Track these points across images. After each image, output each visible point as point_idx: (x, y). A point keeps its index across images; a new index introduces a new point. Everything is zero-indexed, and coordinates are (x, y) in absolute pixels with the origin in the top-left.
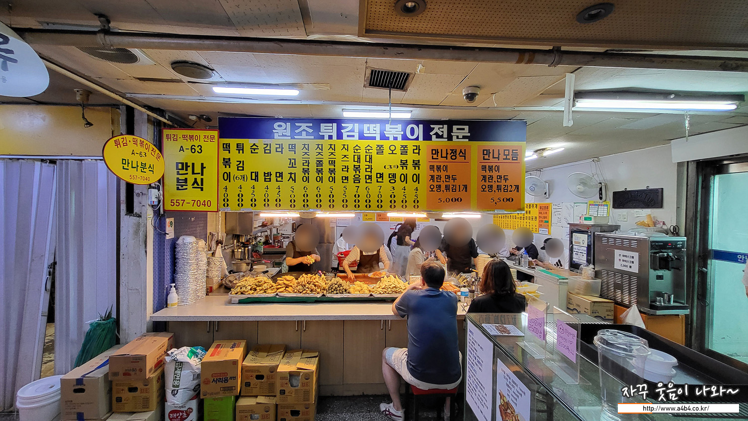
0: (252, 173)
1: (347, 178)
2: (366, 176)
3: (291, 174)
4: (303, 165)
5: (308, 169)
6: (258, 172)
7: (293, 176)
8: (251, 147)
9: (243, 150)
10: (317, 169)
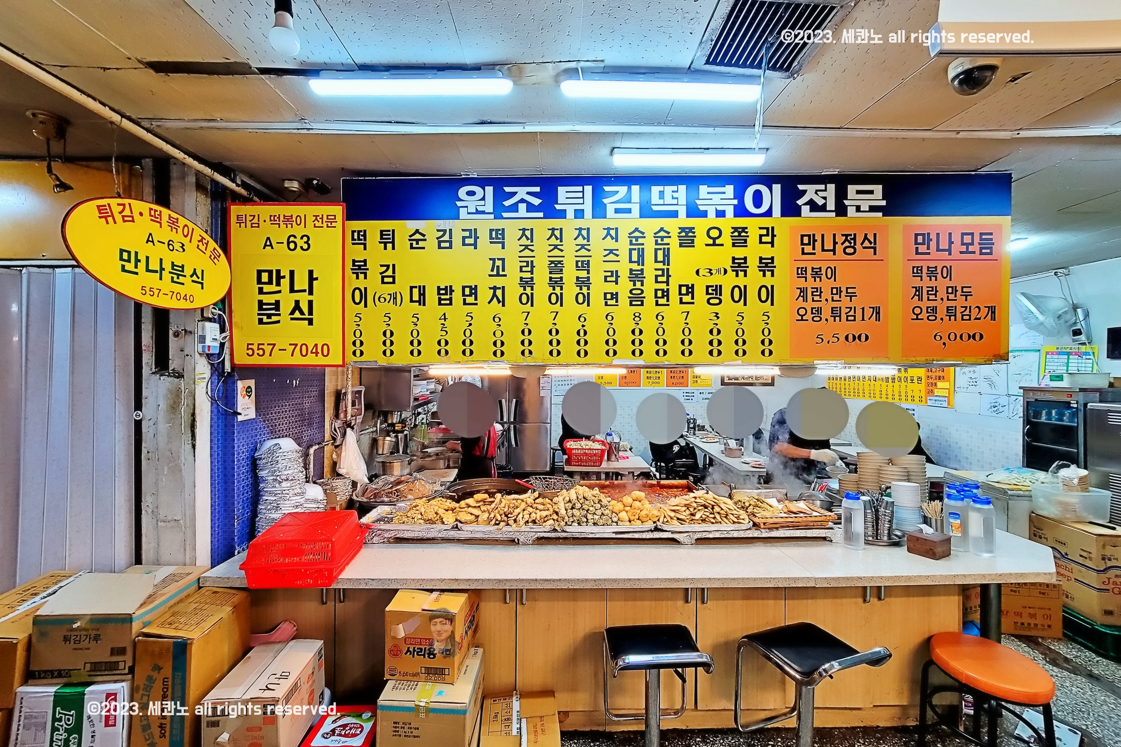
0: (412, 288)
1: (615, 296)
2: (656, 291)
3: (495, 288)
4: (521, 271)
5: (532, 278)
6: (424, 287)
7: (499, 293)
8: (410, 236)
9: (393, 243)
10: (551, 278)
